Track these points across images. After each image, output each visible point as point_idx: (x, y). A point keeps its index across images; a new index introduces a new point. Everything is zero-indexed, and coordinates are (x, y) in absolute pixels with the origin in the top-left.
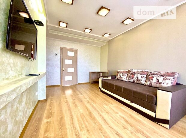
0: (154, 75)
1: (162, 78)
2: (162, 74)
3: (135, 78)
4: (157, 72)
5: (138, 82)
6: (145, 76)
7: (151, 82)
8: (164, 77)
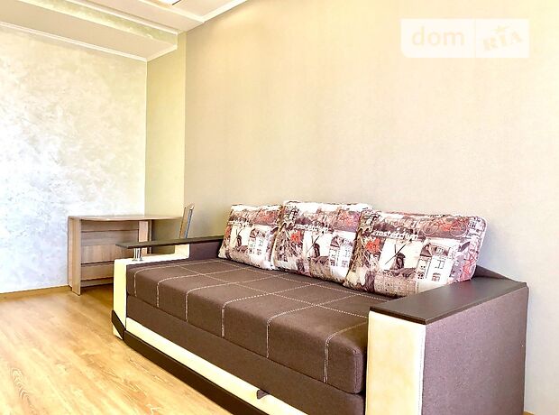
0: (385, 234)
1: (418, 246)
2: (419, 226)
3: (307, 251)
4: (397, 218)
5: (318, 270)
6: (350, 236)
7: (372, 268)
8: (426, 242)
